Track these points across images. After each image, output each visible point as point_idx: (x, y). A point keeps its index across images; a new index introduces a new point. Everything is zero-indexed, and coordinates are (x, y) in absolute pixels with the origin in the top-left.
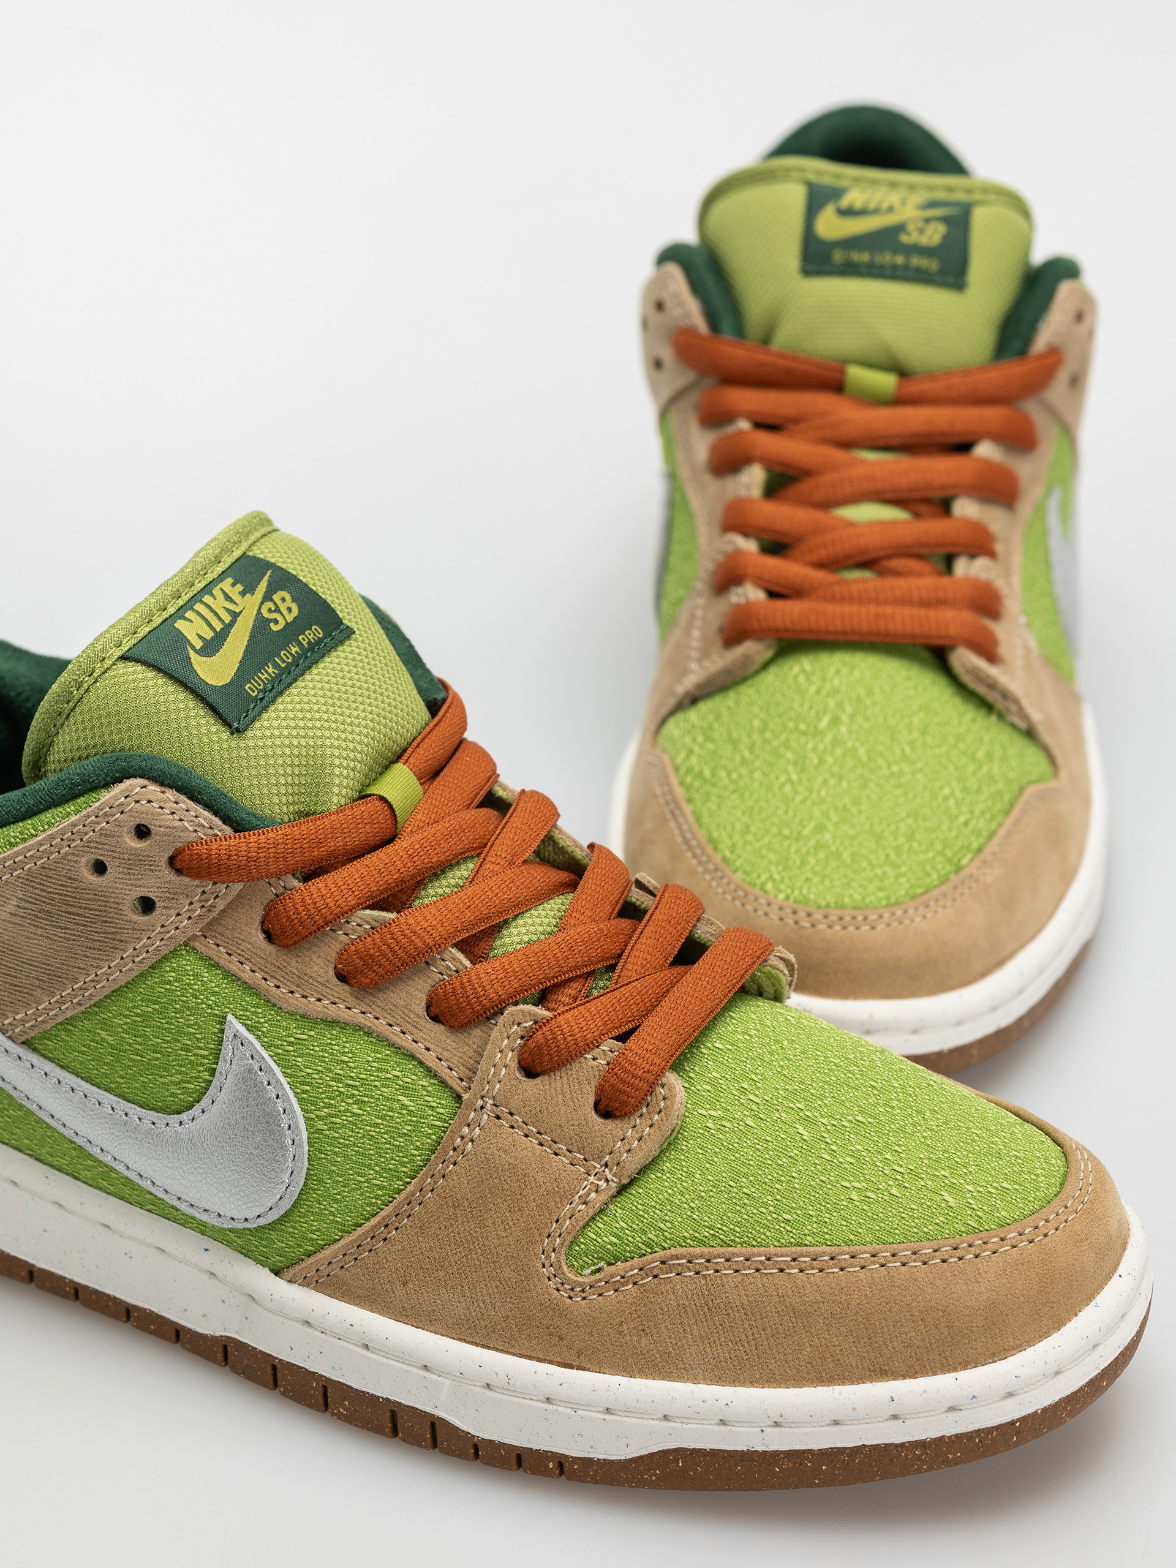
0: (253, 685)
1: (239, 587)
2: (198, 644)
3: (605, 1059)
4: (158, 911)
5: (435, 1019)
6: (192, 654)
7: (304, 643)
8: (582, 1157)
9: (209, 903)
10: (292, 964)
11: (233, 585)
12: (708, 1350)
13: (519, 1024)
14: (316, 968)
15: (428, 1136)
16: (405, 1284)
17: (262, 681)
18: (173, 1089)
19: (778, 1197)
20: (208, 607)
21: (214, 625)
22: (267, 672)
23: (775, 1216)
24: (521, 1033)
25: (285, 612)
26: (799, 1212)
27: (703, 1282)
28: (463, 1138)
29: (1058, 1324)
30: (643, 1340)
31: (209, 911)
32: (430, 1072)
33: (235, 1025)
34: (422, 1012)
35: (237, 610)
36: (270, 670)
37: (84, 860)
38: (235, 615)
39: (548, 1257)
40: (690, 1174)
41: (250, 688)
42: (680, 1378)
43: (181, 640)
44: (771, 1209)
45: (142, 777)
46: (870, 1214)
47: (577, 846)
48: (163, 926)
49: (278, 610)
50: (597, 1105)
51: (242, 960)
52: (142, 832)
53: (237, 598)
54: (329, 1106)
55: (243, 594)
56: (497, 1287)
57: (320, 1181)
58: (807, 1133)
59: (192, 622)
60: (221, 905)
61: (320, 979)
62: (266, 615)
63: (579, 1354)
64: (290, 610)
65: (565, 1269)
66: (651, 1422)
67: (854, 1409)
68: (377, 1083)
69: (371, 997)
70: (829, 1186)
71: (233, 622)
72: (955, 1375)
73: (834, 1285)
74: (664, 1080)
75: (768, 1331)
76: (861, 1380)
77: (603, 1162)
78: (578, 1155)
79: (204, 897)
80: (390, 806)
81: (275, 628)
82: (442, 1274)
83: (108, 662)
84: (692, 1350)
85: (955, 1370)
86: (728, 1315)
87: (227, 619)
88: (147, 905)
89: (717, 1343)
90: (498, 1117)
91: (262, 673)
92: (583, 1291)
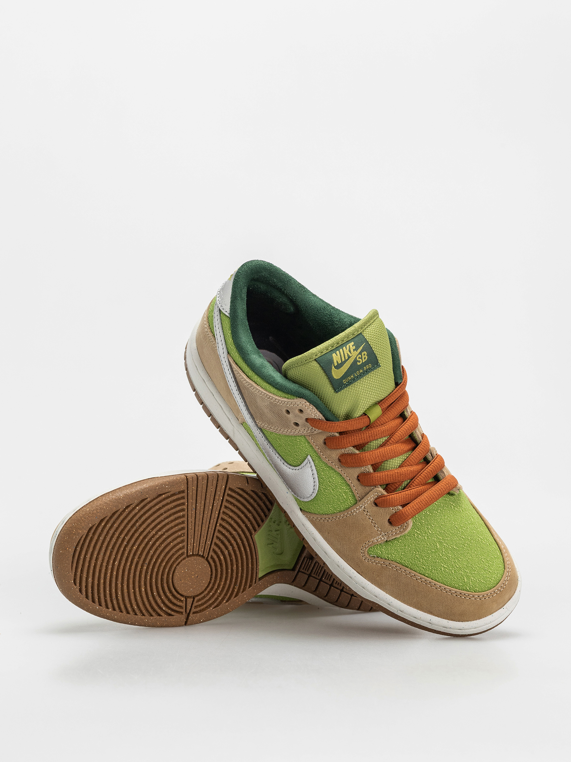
0: (346, 380)
1: (354, 347)
2: (336, 364)
3: (395, 511)
4: (299, 427)
5: (359, 480)
6: (333, 367)
7: (365, 369)
8: (380, 530)
9: (313, 431)
10: (328, 452)
11: (353, 346)
12: (392, 588)
13: (378, 493)
14: (334, 455)
15: (346, 505)
16: (328, 533)
17: (348, 379)
18: (291, 460)
19: (424, 561)
20: (343, 352)
21: (342, 359)
22: (351, 377)
23: (421, 565)
24: (377, 495)
25: (363, 359)
26: (427, 567)
27: (397, 573)
28: (354, 511)
29: (480, 618)
30: (378, 578)
31: (312, 433)
32: (352, 492)
33: (309, 457)
34: (356, 477)
35: (351, 356)
36: (352, 377)
37: (285, 409)
38: (349, 357)
39: (363, 548)
40: (405, 545)
41: (344, 381)
42: (383, 590)
43: (331, 361)
44: (421, 563)
45: (306, 400)
46: (444, 575)
47: (418, 437)
48: (300, 430)
49: (361, 358)
50: (389, 520)
51: (316, 445)
52: (301, 411)
53: (352, 351)
54: (325, 486)
55: (354, 350)
56: (349, 548)
57: (317, 500)
58: (439, 546)
59: (337, 355)
60: (315, 432)
61: (334, 458)
62: (358, 359)
63: (362, 572)
64: (365, 358)
65: (366, 553)
66: (373, 596)
67: (421, 618)
68: (339, 488)
69: (345, 468)
70: (438, 563)
71: (348, 359)
72: (448, 621)
73: (427, 589)
74: (407, 522)
75: (408, 591)
76: (425, 612)
77: (385, 534)
78: (380, 529)
79: (312, 429)
80: (370, 419)
81: (358, 364)
82: (337, 537)
83: (311, 360)
84: (388, 586)
85: (449, 620)
86: (400, 583)
87: (347, 358)
88: (297, 424)
89: (395, 588)
90: (364, 511)
91: (349, 377)
92: (368, 560)
